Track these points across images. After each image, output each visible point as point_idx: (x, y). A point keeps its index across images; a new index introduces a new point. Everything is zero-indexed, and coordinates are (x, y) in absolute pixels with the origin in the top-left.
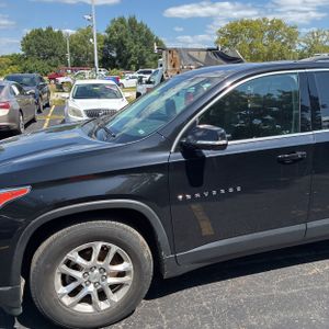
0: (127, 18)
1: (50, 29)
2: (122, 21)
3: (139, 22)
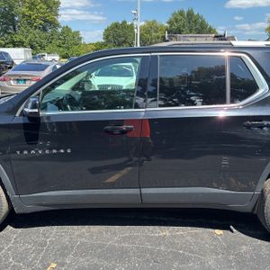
1: (124, 22)
2: (181, 13)
3: (196, 13)
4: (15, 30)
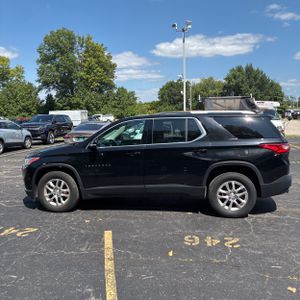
0: (244, 67)
4: (73, 93)
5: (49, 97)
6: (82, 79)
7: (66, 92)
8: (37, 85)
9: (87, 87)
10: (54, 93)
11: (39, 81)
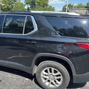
1: (70, 4)
4: (35, 7)
5: (28, 8)
6: (38, 2)
7: (33, 6)
8: (24, 4)
9: (40, 5)
10: (29, 6)
11: (25, 2)
